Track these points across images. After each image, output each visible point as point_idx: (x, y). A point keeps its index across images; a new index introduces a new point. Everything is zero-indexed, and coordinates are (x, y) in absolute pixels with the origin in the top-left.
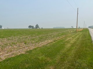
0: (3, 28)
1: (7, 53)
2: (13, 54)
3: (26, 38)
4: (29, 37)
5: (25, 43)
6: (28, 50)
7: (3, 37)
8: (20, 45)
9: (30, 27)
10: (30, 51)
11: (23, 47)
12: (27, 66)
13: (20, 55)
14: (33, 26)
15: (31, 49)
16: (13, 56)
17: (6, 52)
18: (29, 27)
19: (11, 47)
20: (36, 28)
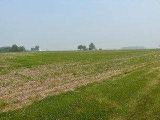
0: (41, 50)
1: (48, 89)
2: (57, 90)
3: (75, 66)
4: (80, 65)
5: (74, 74)
6: (80, 85)
7: (42, 64)
8: (66, 76)
9: (80, 47)
10: (83, 88)
11: (72, 80)
12: (79, 111)
13: (67, 92)
14: (85, 47)
15: (84, 84)
16: (57, 93)
17: (48, 87)
18: (78, 48)
19: (53, 79)
20: (90, 49)
